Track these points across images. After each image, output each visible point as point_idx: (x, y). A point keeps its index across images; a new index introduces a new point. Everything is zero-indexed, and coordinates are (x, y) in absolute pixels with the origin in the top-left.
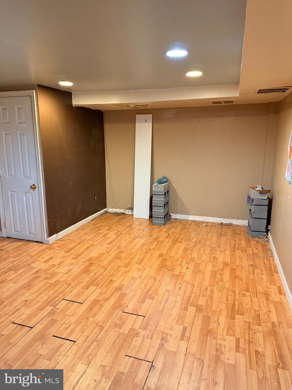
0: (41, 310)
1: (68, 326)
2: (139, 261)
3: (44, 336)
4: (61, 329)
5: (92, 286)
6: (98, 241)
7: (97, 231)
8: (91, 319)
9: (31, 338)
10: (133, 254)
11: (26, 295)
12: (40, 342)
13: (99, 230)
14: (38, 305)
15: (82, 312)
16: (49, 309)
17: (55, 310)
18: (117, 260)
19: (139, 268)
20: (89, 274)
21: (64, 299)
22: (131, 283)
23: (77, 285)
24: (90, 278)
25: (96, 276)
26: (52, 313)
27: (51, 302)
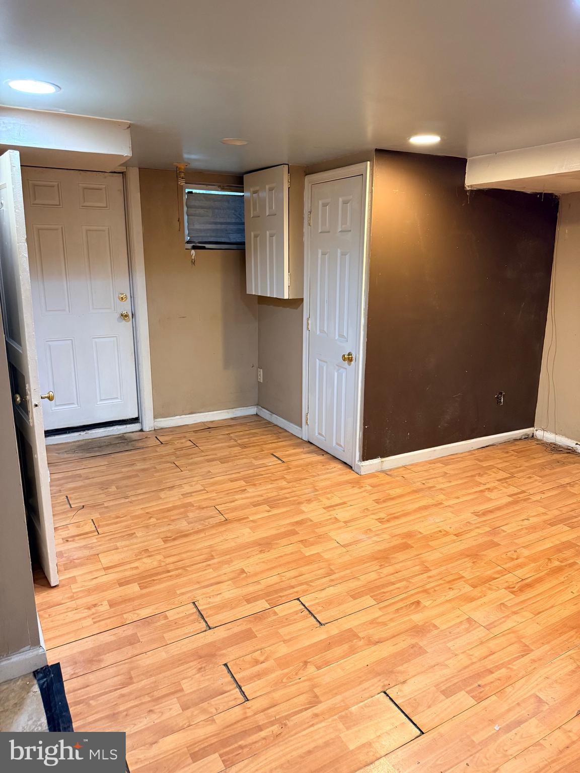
0: (249, 601)
1: (262, 659)
2: (519, 585)
3: (213, 655)
4: (248, 658)
5: (369, 596)
6: (457, 501)
7: (473, 476)
8: (311, 669)
9: (195, 646)
10: (517, 559)
11: (251, 560)
12: (199, 663)
13: (480, 475)
14: (251, 589)
15: (307, 643)
16: (263, 605)
17: (268, 613)
18: (466, 559)
19: (506, 603)
20: (383, 566)
21: (298, 599)
22: (458, 630)
23: (344, 580)
24: (379, 577)
25: (392, 579)
26: (258, 617)
27: (274, 595)
